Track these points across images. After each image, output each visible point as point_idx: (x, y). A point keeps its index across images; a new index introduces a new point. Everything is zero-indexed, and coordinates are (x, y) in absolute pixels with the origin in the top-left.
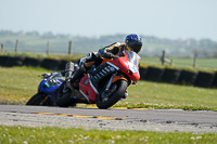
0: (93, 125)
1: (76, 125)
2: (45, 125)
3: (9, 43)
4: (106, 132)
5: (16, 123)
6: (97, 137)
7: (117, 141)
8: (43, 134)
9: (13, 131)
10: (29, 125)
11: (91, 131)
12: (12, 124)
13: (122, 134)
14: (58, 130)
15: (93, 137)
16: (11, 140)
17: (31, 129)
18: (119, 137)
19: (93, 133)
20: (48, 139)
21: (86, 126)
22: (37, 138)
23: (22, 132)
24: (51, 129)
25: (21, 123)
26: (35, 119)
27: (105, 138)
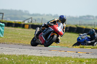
0: (76, 56)
1: (68, 56)
2: (54, 56)
3: (39, 19)
4: (82, 59)
5: (41, 55)
6: (78, 61)
7: (86, 63)
8: (54, 59)
9: (40, 58)
10: (47, 55)
11: (75, 58)
12: (40, 55)
13: (89, 60)
14: (60, 58)
15: (76, 61)
16: (39, 62)
17: (48, 57)
18: (87, 61)
19: (76, 59)
20: (56, 62)
21: (73, 56)
22: (51, 61)
23: (44, 59)
24: (57, 57)
25: (44, 55)
26: (50, 53)
27: (81, 62)
